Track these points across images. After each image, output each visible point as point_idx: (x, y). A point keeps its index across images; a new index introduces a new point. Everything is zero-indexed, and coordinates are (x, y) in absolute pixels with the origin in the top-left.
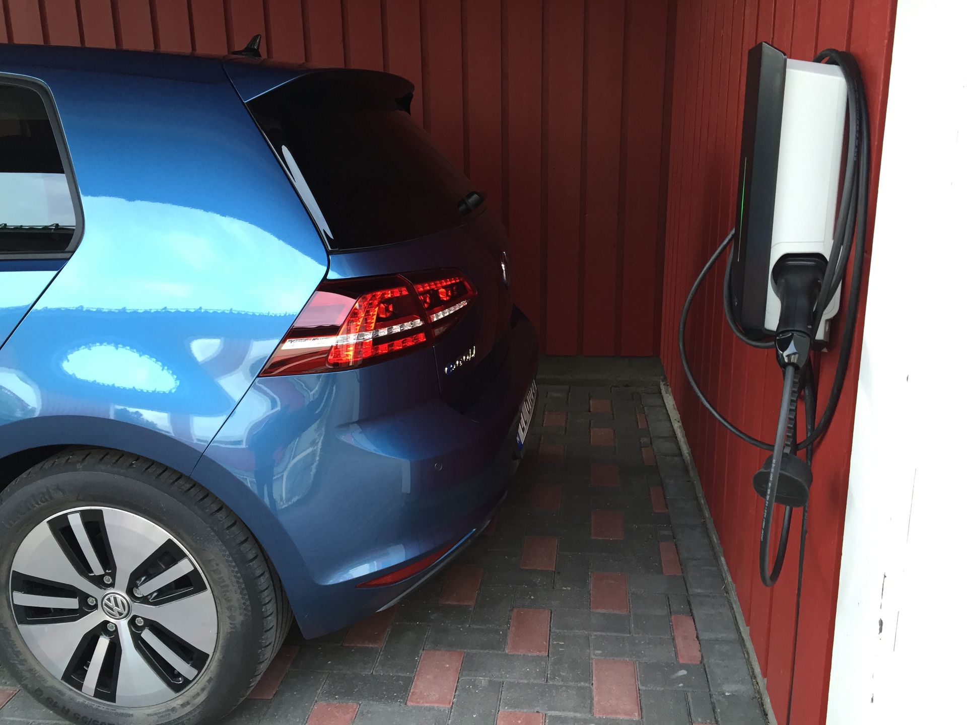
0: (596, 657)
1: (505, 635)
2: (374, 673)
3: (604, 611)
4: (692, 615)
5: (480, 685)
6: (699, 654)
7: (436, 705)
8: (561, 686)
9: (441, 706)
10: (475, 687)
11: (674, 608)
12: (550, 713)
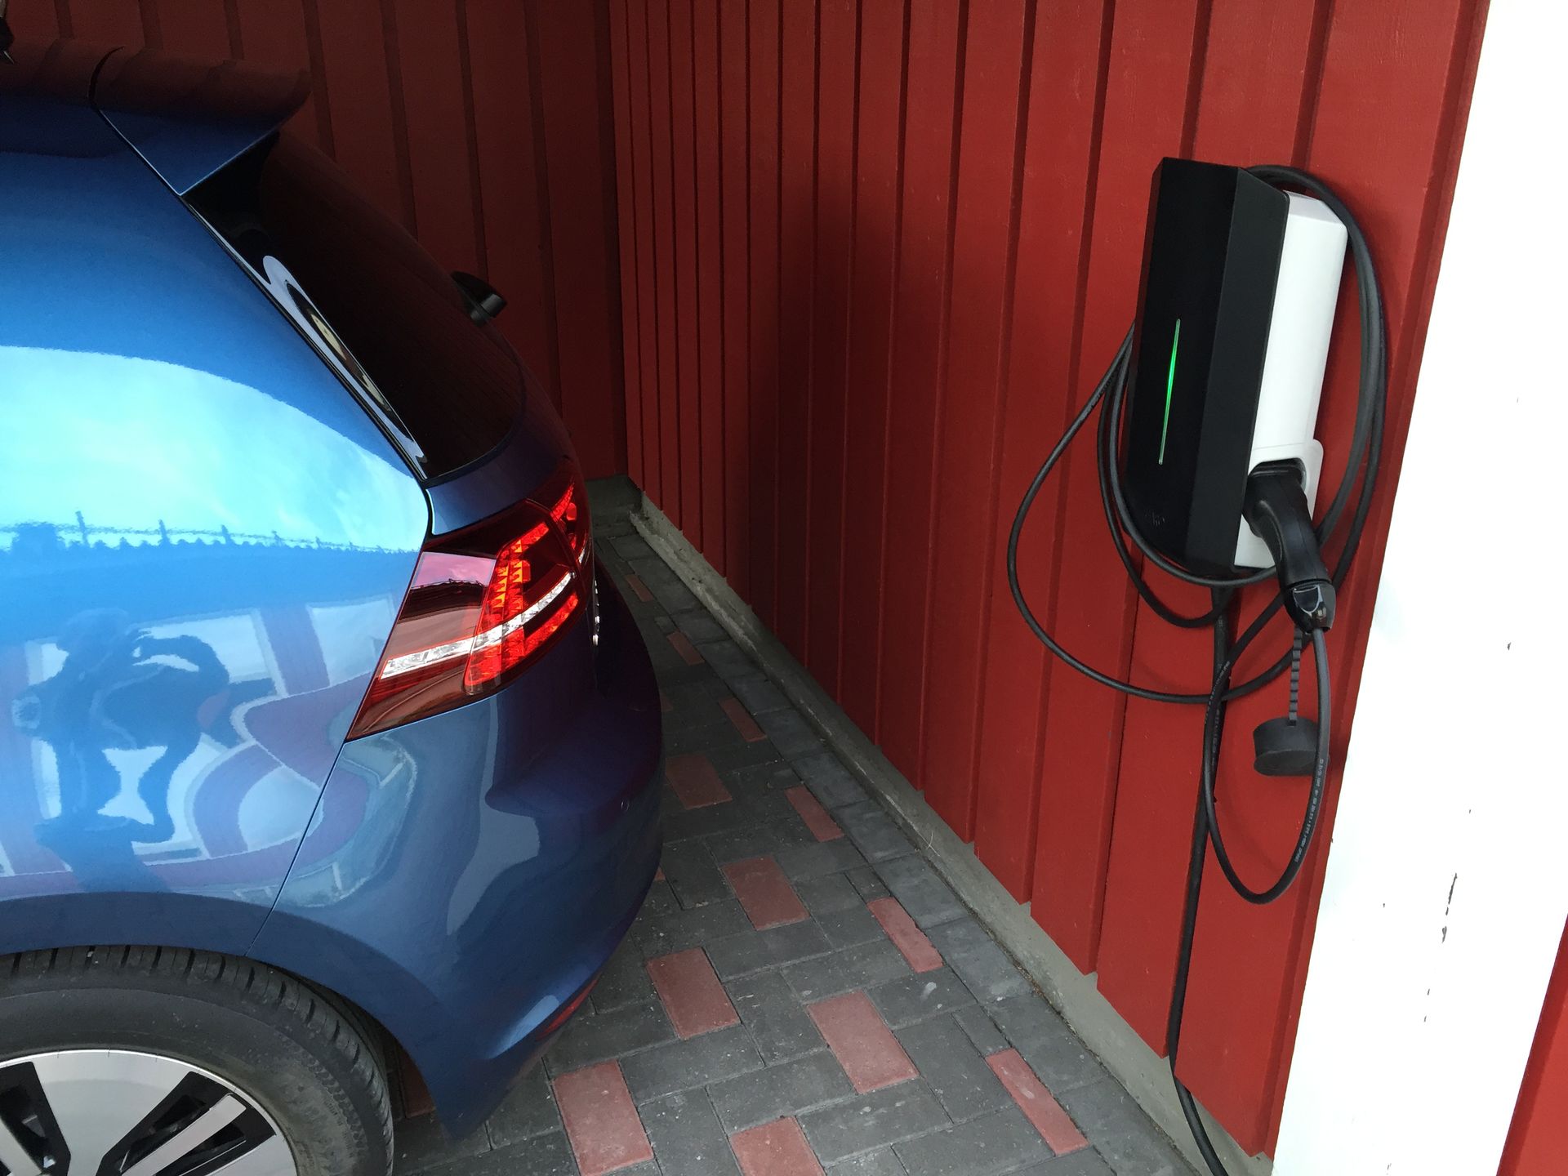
0: (808, 1002)
1: (660, 1010)
2: (495, 1147)
3: (775, 925)
4: (892, 895)
5: (675, 1105)
6: (934, 953)
7: (630, 1163)
8: (790, 1064)
9: (639, 1161)
10: (671, 1111)
11: (865, 891)
12: (800, 1112)
